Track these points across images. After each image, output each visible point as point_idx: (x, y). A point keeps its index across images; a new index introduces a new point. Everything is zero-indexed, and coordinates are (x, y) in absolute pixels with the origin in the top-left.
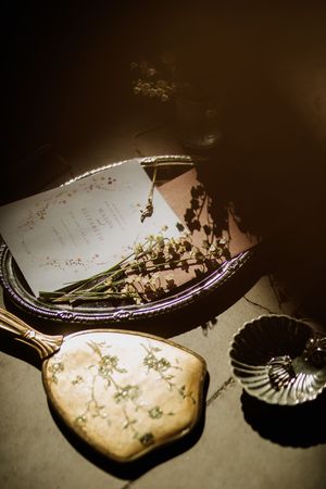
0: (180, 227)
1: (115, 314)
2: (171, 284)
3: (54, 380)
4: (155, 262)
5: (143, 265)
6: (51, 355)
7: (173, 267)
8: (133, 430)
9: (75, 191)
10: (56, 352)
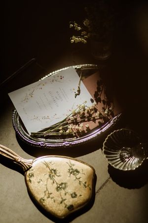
0: (92, 101)
1: (64, 144)
2: (88, 129)
3: (30, 181)
4: (81, 118)
5: (76, 119)
6: (28, 169)
7: (89, 120)
8: (65, 204)
9: (46, 83)
10: (30, 168)
